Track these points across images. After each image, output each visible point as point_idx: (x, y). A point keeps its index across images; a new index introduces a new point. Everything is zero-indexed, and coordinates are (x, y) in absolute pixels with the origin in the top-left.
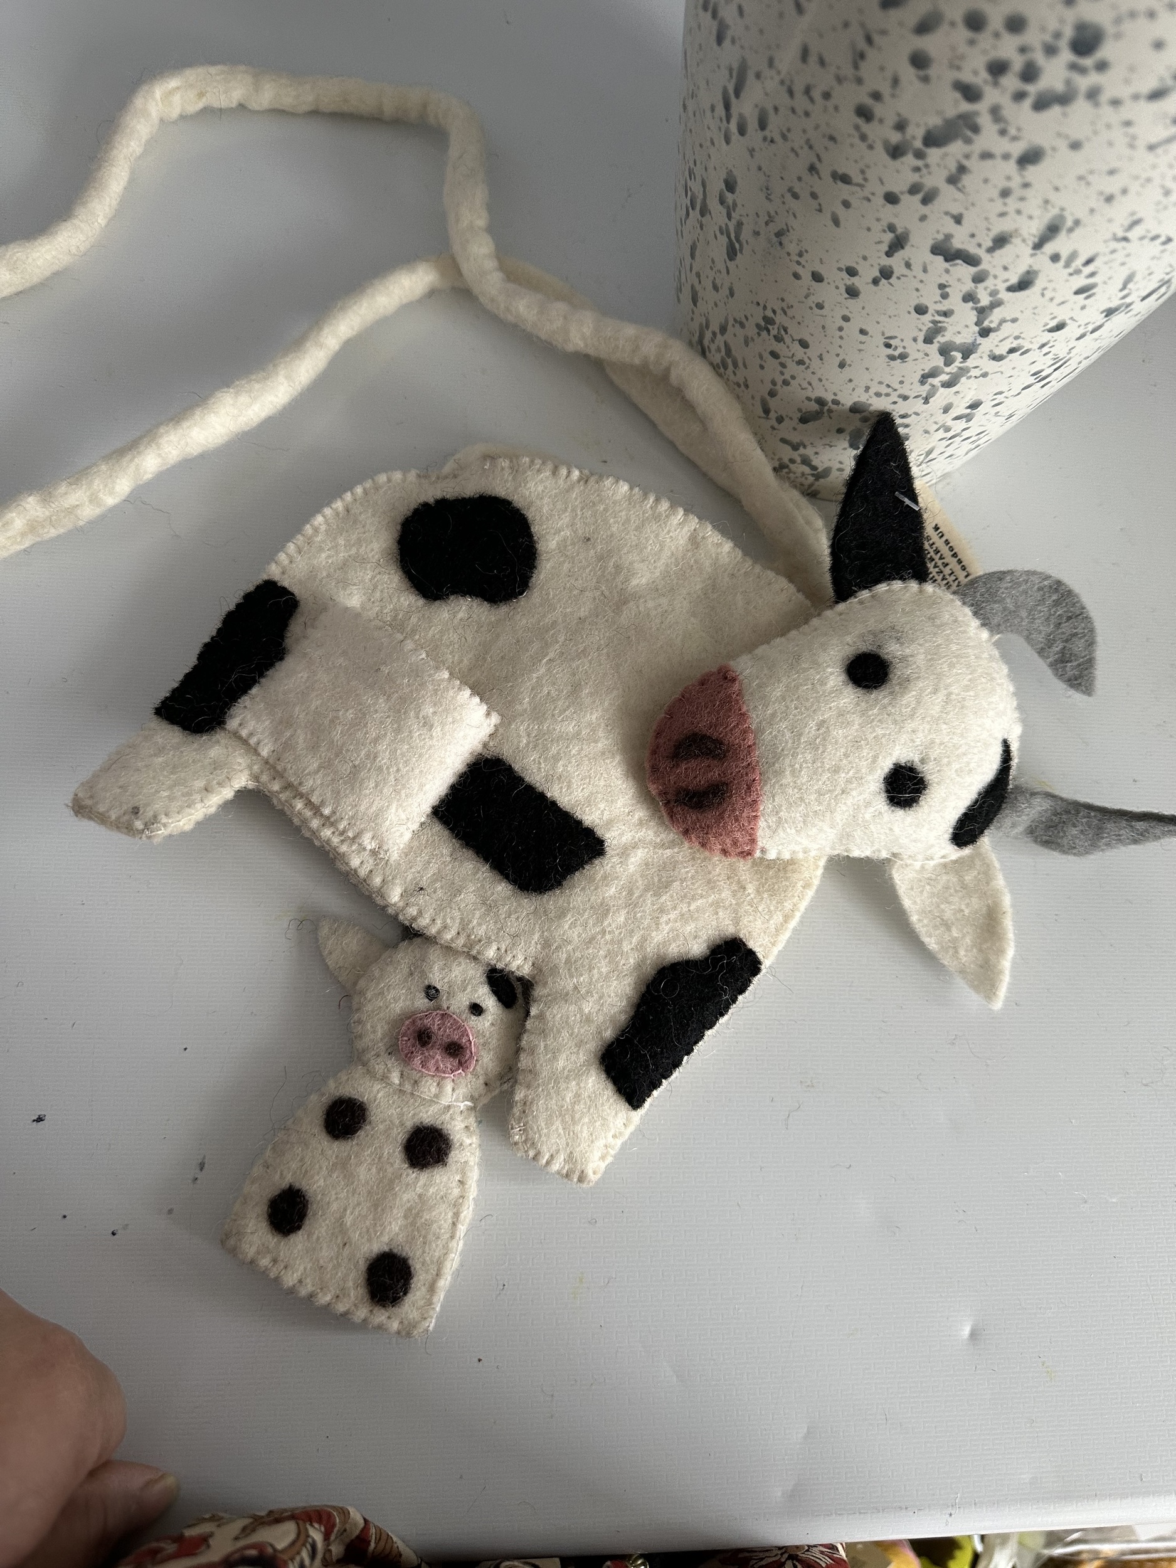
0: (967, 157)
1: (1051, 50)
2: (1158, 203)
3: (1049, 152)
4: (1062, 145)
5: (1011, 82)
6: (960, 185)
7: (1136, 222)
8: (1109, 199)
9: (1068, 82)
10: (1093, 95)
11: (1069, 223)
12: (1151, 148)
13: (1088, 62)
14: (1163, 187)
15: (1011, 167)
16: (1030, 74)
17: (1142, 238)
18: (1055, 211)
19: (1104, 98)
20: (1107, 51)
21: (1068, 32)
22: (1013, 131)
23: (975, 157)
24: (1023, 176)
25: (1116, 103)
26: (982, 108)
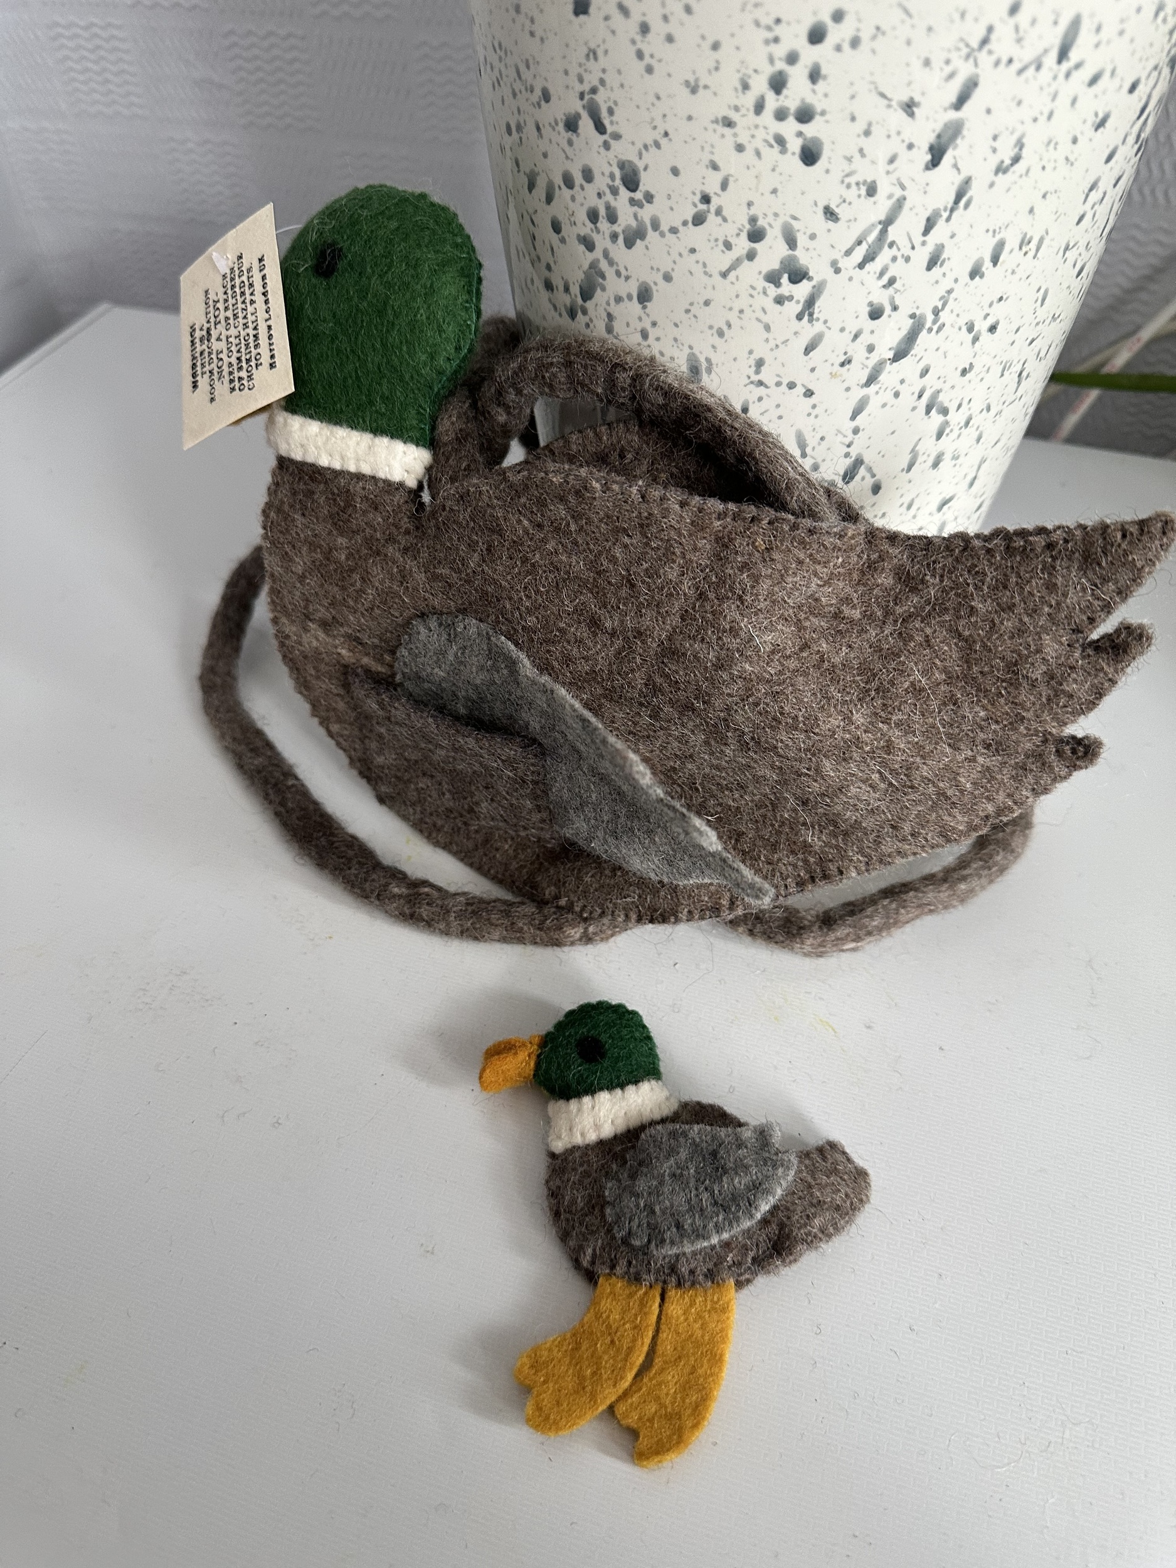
0: (608, 304)
1: (614, 192)
2: (767, 340)
3: (654, 288)
4: (659, 278)
5: (603, 224)
6: (615, 333)
7: (760, 363)
8: (721, 333)
9: (635, 216)
10: (656, 226)
11: (704, 365)
12: (724, 275)
13: (638, 195)
14: (758, 320)
15: (635, 306)
16: (612, 218)
17: (778, 384)
18: (687, 351)
19: (665, 227)
20: (646, 182)
21: (618, 174)
22: (624, 272)
23: (612, 302)
24: (648, 315)
25: (674, 230)
26: (598, 253)
